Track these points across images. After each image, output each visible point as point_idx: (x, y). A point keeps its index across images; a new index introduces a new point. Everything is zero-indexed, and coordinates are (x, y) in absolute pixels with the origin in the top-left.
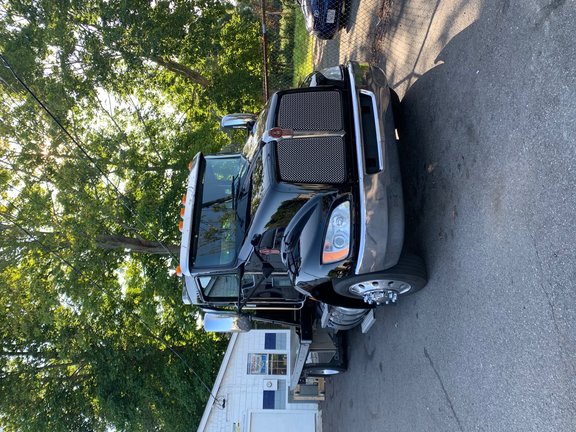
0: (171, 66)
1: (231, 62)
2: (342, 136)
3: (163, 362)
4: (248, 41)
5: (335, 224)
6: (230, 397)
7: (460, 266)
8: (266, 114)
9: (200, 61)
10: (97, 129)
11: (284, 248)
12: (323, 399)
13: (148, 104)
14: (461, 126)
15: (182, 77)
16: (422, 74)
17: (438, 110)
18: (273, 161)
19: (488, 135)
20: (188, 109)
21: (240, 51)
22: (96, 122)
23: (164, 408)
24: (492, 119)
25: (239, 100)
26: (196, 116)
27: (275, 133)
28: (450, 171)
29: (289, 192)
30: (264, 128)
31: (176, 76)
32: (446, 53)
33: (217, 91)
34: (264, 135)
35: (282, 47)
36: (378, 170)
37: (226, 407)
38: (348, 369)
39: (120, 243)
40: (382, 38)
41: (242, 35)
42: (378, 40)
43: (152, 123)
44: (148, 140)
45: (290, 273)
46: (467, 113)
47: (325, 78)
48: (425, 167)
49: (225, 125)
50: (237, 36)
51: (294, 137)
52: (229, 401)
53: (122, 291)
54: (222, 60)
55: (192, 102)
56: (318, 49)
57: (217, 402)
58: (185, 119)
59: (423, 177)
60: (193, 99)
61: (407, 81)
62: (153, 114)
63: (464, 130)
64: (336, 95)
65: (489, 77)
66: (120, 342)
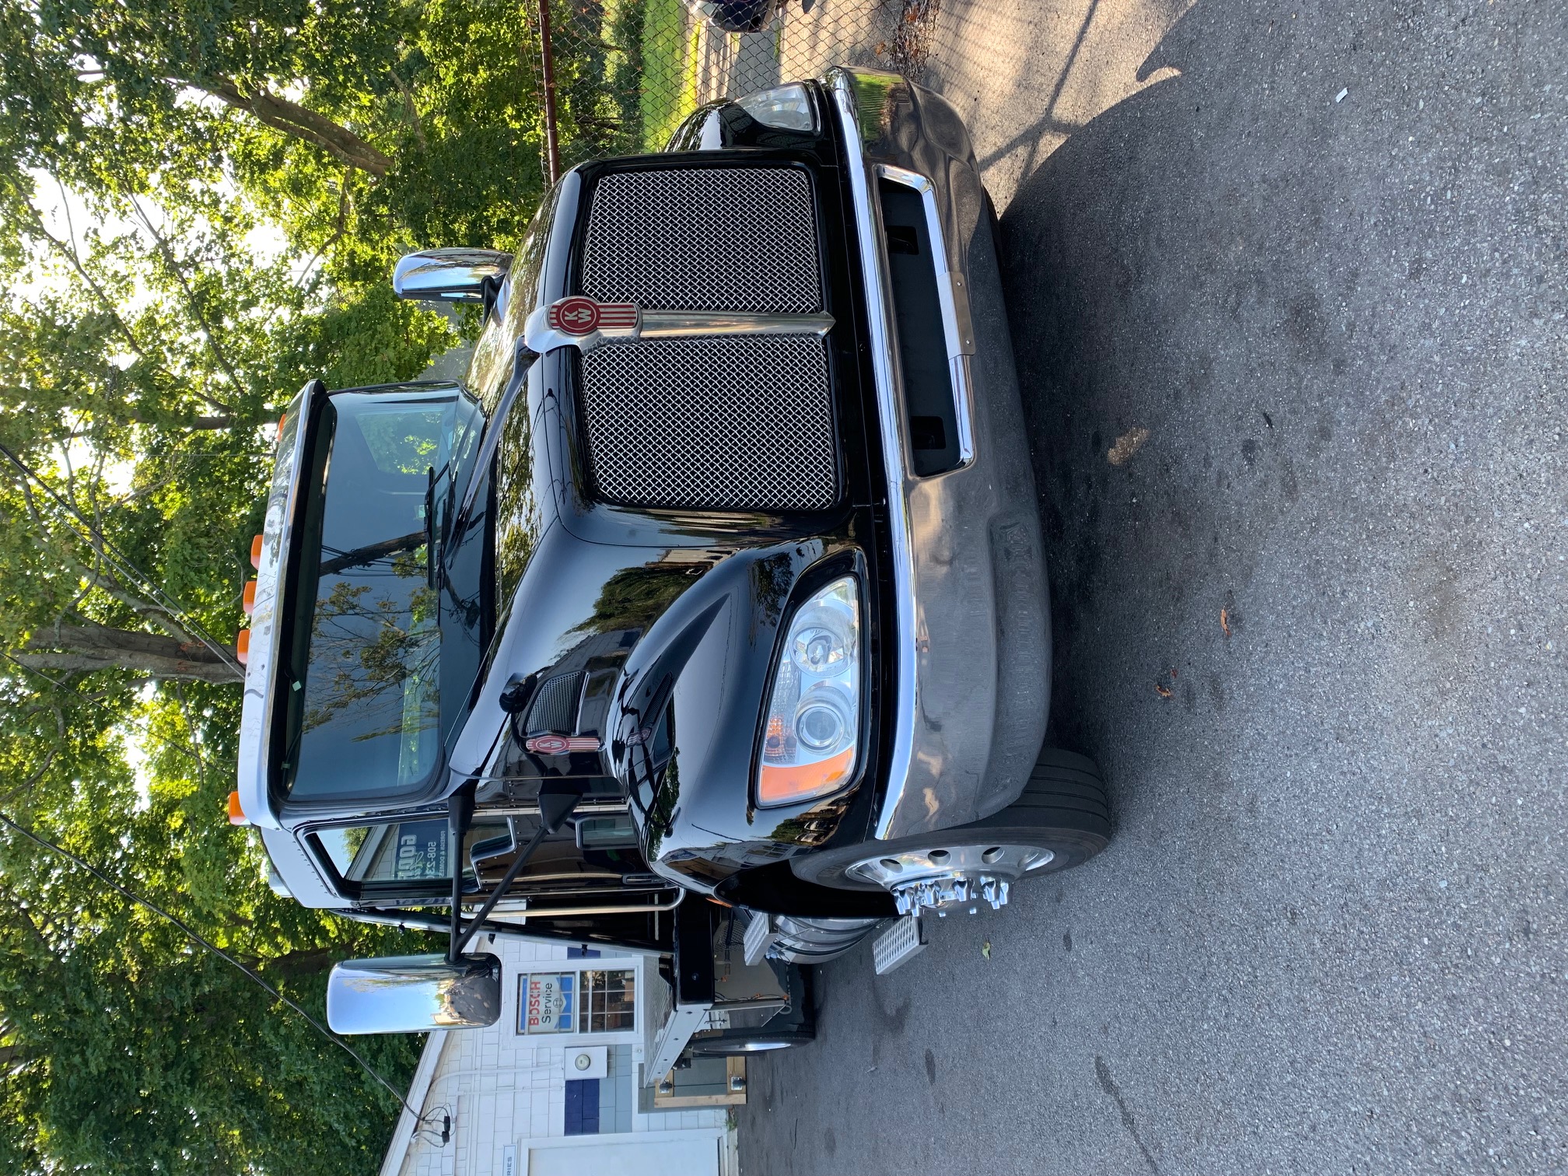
0: (272, 111)
1: (457, 105)
2: (823, 332)
3: (258, 1001)
4: (506, 44)
5: (802, 658)
6: (464, 1107)
7: (1252, 810)
8: (540, 248)
9: (357, 98)
10: (34, 299)
11: (616, 725)
12: (741, 1099)
13: (203, 224)
14: (1260, 302)
15: (306, 147)
16: (1084, 121)
17: (1153, 244)
18: (565, 412)
19: (1393, 338)
20: (328, 243)
21: (483, 74)
22: (29, 276)
23: (264, 1138)
24: (1415, 273)
25: (480, 217)
26: (352, 264)
27: (570, 317)
28: (1207, 462)
29: (631, 540)
30: (534, 299)
31: (287, 142)
32: (1188, 36)
33: (412, 190)
34: (530, 322)
35: (610, 73)
36: (952, 461)
37: (452, 1138)
38: (819, 1038)
39: (113, 652)
40: (926, 13)
41: (489, 26)
42: (914, 19)
43: (211, 284)
44: (202, 335)
45: (635, 808)
46: (1289, 254)
47: (754, 122)
48: (1099, 443)
49: (407, 286)
50: (472, 26)
51: (645, 334)
52: (463, 1121)
53: (136, 788)
54: (427, 99)
55: (340, 222)
56: (714, 71)
57: (426, 1127)
58: (320, 274)
59: (1088, 478)
60: (342, 213)
61: (1022, 151)
62: (212, 254)
63: (1271, 315)
64: (796, 181)
65: (1399, 112)
66: (119, 957)
